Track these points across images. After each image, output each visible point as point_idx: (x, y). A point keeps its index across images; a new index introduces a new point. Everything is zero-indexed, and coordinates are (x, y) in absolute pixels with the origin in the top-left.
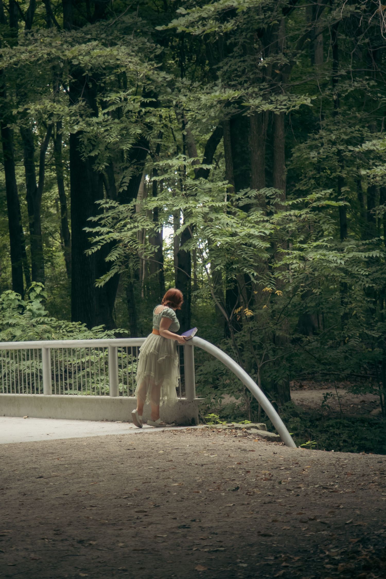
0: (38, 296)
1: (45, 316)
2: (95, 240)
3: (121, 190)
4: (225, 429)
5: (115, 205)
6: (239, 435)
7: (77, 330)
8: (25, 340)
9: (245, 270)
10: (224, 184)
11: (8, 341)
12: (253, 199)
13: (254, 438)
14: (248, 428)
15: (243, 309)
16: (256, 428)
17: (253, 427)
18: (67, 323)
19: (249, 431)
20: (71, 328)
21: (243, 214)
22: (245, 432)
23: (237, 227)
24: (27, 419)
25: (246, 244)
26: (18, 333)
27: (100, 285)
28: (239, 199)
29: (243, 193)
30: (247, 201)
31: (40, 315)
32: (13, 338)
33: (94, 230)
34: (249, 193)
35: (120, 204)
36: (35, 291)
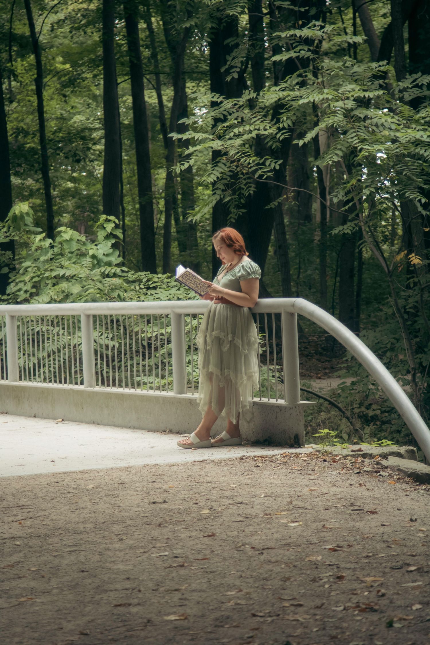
0: (108, 236)
1: (117, 265)
2: (187, 152)
3: (229, 79)
4: (345, 457)
5: (219, 101)
6: (365, 469)
7: (164, 286)
8: (86, 301)
9: (407, 195)
10: (380, 66)
11: (60, 302)
12: (425, 88)
13: (392, 477)
14: (385, 456)
15: (408, 255)
16: (399, 455)
17: (392, 454)
18: (150, 276)
19: (384, 462)
20: (155, 282)
21: (407, 110)
22: (378, 463)
23: (397, 130)
24: (60, 425)
25: (409, 155)
26: (76, 289)
27: (195, 218)
28: (405, 90)
29: (411, 80)
30: (416, 93)
31: (109, 264)
32: (66, 297)
33: (185, 136)
34: (419, 80)
35: (227, 98)
36: (104, 228)
